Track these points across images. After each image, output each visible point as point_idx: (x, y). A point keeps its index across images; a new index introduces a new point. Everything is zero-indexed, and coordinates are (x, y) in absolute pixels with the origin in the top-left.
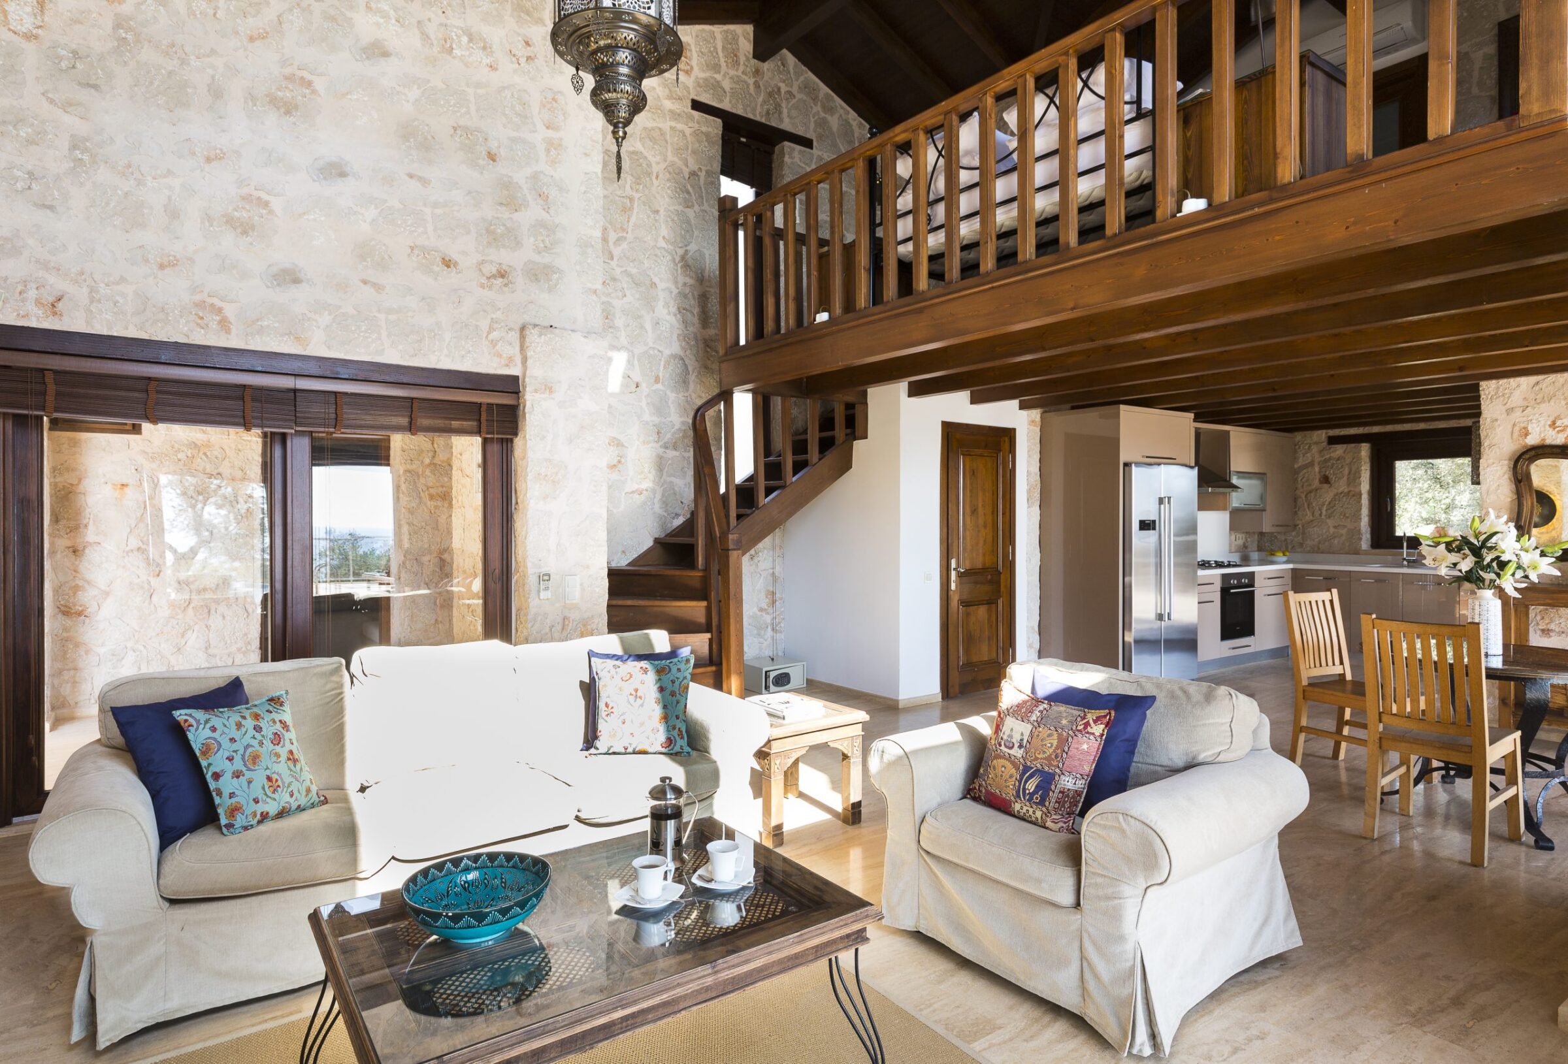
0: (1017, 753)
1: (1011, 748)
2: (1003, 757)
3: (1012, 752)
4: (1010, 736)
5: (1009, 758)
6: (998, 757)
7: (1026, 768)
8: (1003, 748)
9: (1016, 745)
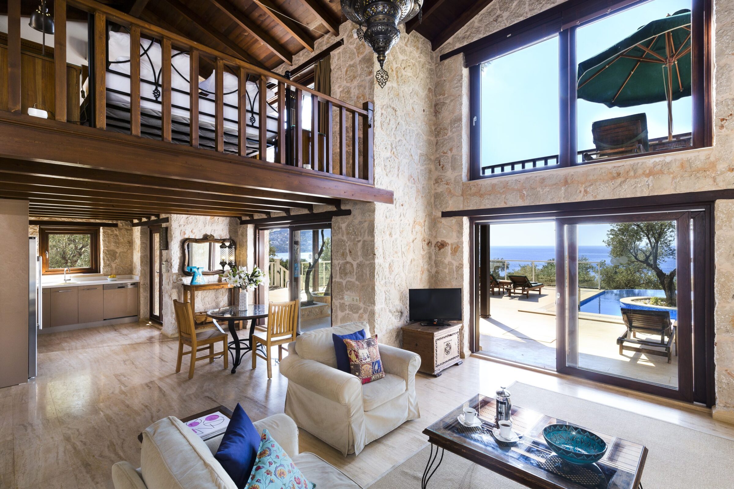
0: (368, 360)
1: (366, 359)
2: (365, 364)
3: (367, 361)
4: (364, 356)
5: (367, 363)
6: (362, 365)
7: (373, 363)
8: (363, 361)
9: (367, 358)
